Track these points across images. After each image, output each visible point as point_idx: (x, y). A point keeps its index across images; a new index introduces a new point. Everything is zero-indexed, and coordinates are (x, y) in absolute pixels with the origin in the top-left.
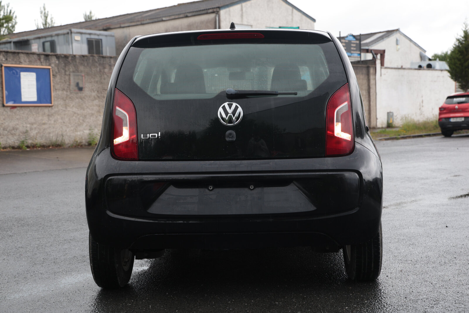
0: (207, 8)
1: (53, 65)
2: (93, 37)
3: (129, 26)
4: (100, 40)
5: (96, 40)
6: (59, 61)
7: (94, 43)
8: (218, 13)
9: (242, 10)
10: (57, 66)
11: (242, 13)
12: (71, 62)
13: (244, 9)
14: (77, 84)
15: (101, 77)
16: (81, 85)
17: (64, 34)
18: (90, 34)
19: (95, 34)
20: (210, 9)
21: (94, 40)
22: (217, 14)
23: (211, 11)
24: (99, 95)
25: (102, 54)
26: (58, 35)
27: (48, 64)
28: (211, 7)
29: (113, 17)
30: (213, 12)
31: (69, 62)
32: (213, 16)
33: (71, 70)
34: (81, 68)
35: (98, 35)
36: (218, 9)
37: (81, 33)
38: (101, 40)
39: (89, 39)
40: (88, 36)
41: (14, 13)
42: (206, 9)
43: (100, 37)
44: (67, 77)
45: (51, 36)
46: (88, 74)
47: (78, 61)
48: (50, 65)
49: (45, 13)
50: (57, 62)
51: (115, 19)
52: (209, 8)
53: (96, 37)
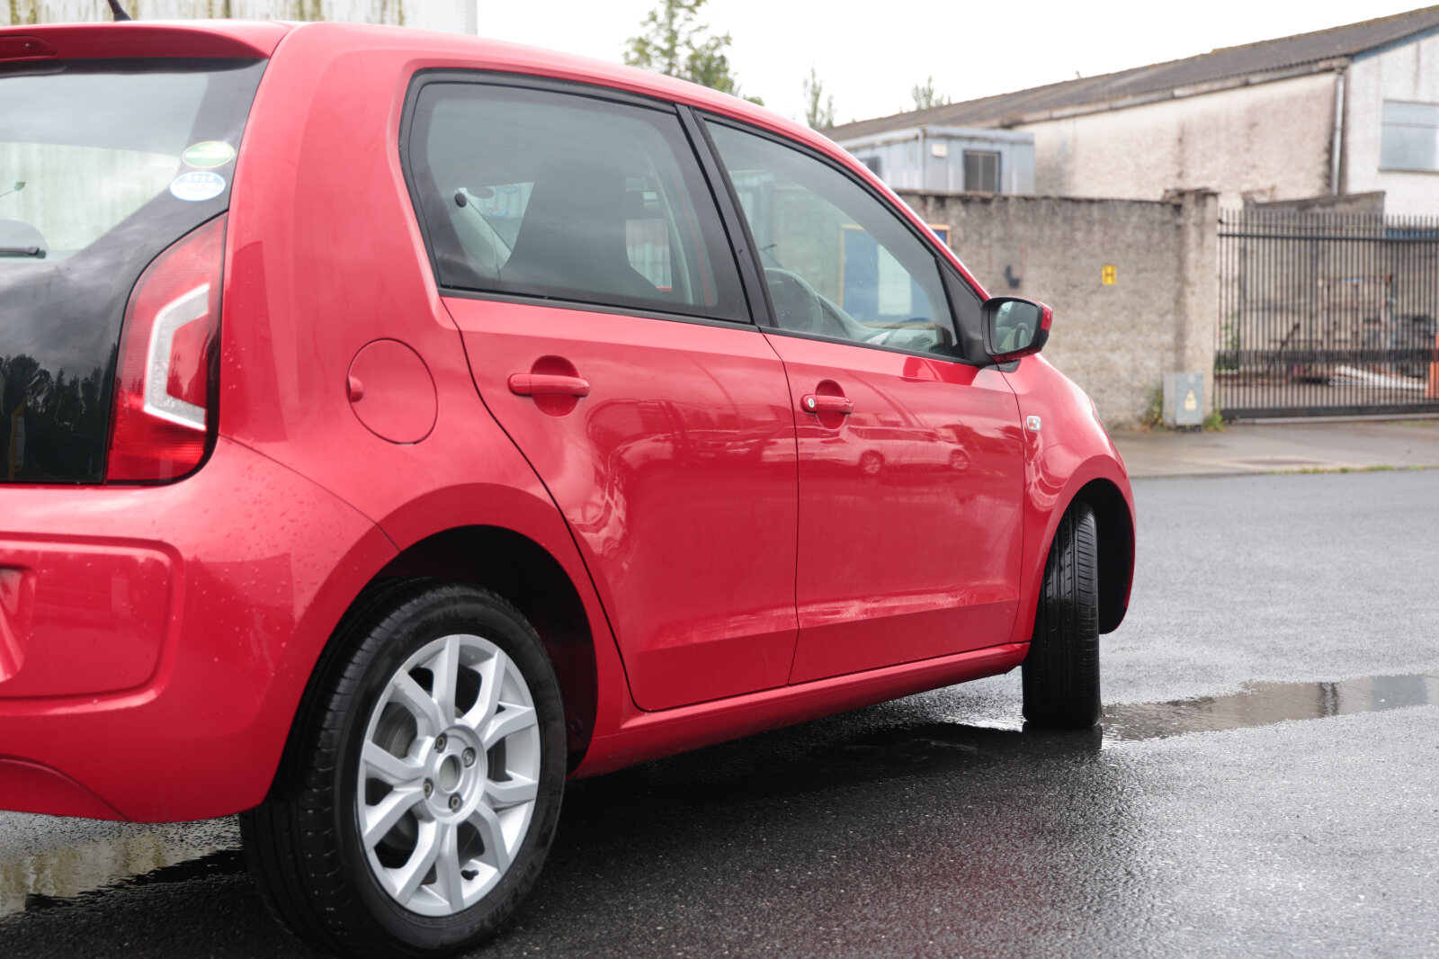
0: (1312, 58)
1: (953, 222)
2: (976, 146)
3: (1075, 116)
4: (997, 156)
5: (986, 155)
6: (967, 211)
7: (981, 162)
8: (1346, 72)
9: (1418, 60)
10: (963, 223)
11: (1418, 68)
12: (995, 213)
13: (1424, 58)
14: (1008, 271)
15: (1064, 251)
16: (1016, 274)
17: (906, 141)
18: (972, 139)
19: (984, 139)
20: (1321, 60)
21: (980, 154)
22: (1340, 74)
23: (1323, 65)
24: (1057, 299)
25: (1000, 190)
26: (888, 143)
27: (942, 219)
28: (1324, 56)
29: (1024, 93)
30: (1329, 70)
31: (991, 214)
32: (1327, 80)
33: (995, 235)
34: (1019, 229)
35: (992, 141)
36: (1343, 61)
37: (949, 137)
38: (999, 154)
39: (969, 154)
40: (966, 145)
41: (739, 89)
42: (1309, 62)
43: (996, 147)
44: (984, 253)
45: (872, 146)
46: (1035, 245)
47: (1012, 210)
48: (946, 222)
49: (814, 86)
50: (963, 214)
51: (1031, 97)
52: (1318, 57)
53: (985, 147)
